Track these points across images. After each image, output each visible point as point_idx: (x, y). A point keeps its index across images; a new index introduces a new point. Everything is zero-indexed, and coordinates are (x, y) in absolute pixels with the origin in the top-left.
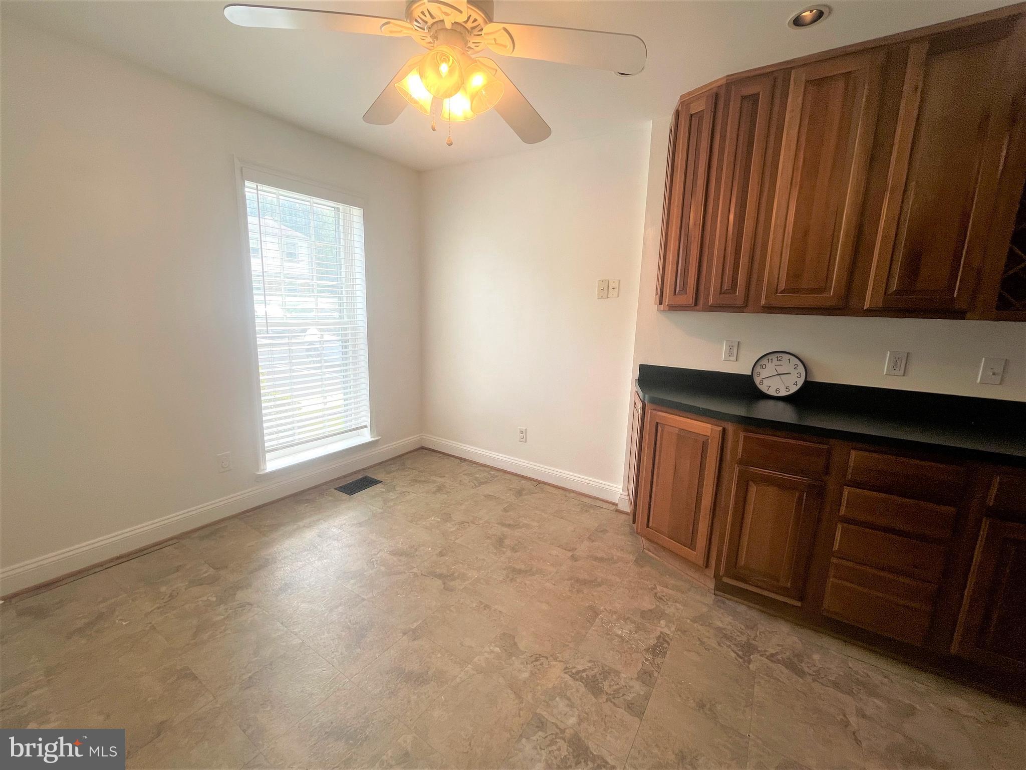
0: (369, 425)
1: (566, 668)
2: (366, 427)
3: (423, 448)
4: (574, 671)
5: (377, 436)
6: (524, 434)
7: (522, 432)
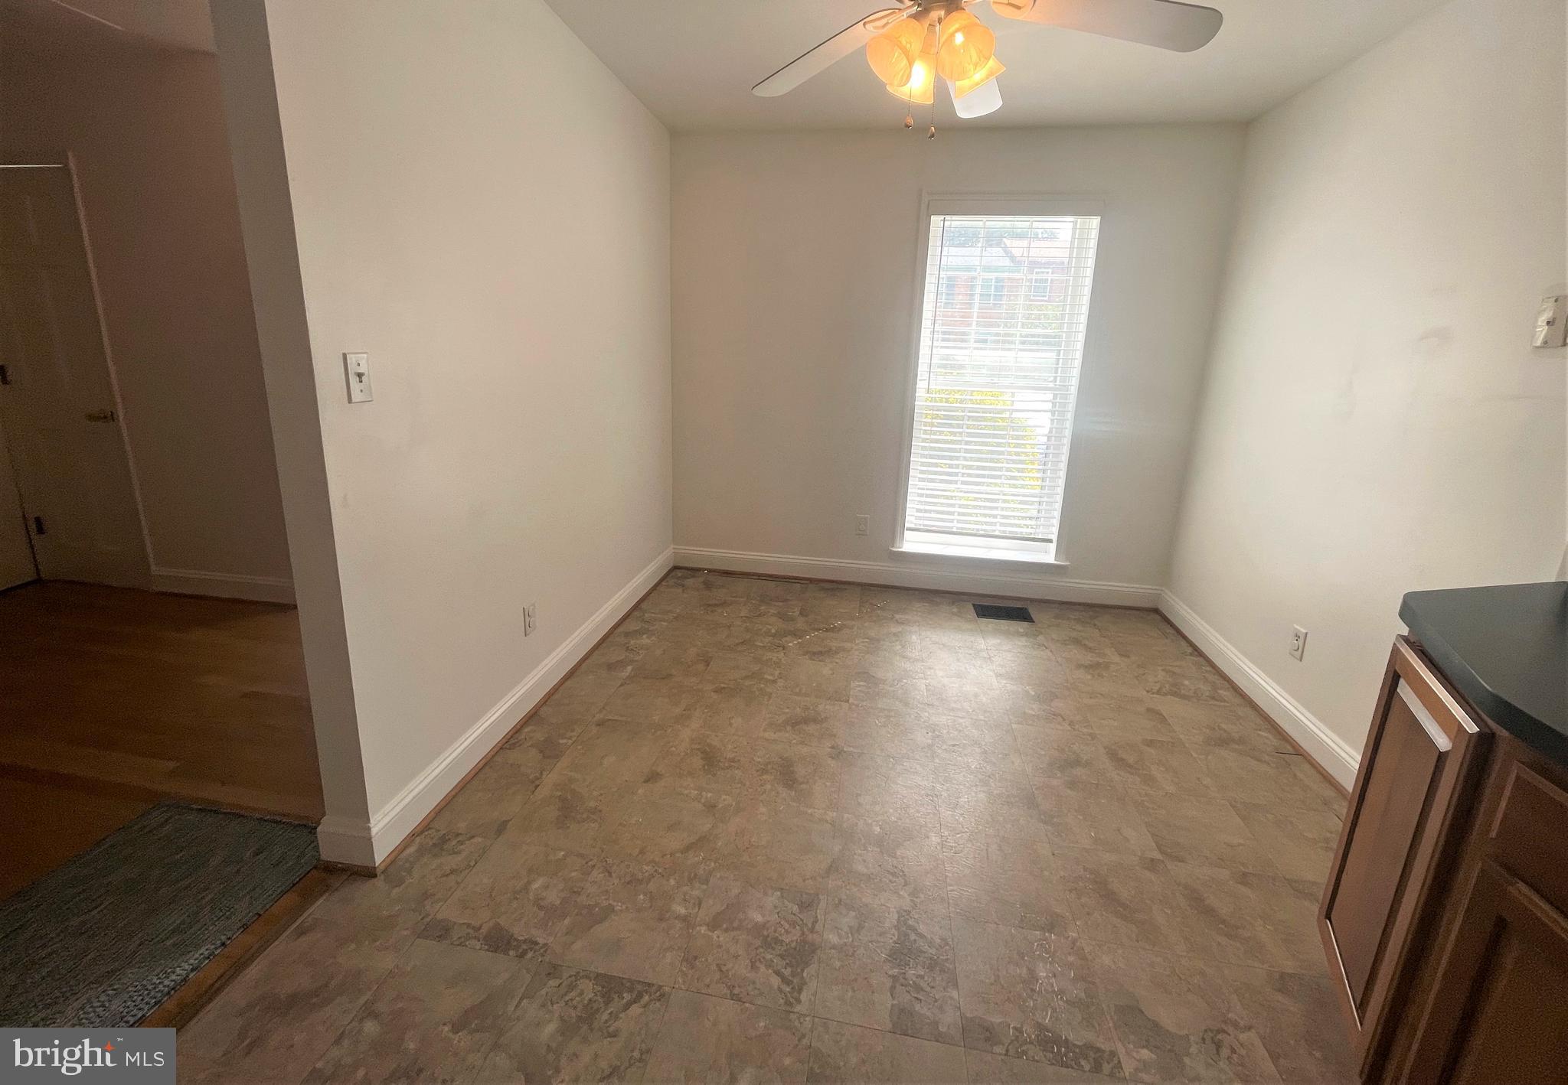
0: (1054, 538)
1: (908, 913)
2: (1050, 541)
3: (1156, 611)
4: (910, 922)
5: (1066, 561)
6: (1301, 643)
7: (1298, 637)
